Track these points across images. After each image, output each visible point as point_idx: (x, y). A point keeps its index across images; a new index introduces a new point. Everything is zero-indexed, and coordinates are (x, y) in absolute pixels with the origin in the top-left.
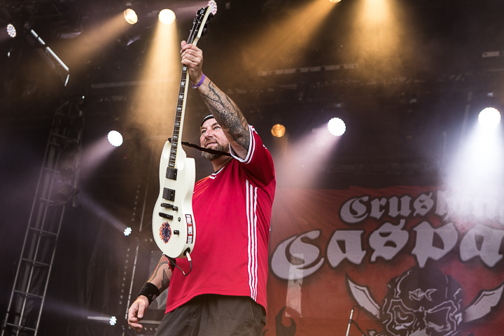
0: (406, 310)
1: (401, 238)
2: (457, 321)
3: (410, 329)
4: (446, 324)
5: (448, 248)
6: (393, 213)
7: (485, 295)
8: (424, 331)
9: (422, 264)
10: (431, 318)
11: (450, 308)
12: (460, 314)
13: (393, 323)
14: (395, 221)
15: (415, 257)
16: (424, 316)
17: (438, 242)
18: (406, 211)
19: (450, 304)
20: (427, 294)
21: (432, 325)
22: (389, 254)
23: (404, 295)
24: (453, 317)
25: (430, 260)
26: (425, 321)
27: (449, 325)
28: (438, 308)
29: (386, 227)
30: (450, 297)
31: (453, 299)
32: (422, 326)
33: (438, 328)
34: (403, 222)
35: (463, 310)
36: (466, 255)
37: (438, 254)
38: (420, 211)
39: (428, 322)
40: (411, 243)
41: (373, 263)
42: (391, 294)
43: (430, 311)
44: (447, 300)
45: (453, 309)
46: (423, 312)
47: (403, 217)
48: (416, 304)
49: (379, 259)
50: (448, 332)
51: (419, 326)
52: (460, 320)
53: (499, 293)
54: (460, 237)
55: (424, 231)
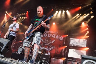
1: (46, 35)
5: (51, 36)
6: (46, 32)
9: (48, 37)
10: (48, 43)
13: (45, 43)
14: (46, 33)
17: (50, 35)
18: (47, 32)
22: (45, 36)
23: (46, 40)
29: (45, 34)
35: (51, 42)
36: (52, 37)
37: (50, 37)
38: (49, 32)
40: (47, 35)
42: (45, 40)
48: (47, 41)
53: (54, 41)
54: (52, 35)
55: (49, 34)
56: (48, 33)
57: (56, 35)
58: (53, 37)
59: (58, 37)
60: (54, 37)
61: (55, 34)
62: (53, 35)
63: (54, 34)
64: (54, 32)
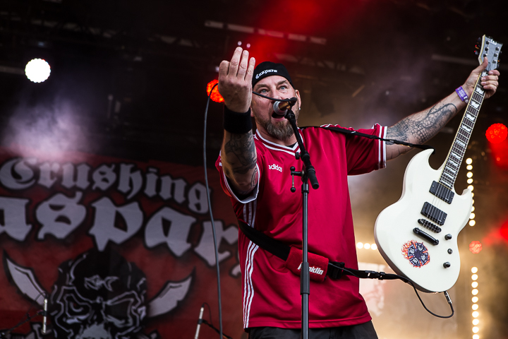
0: (81, 301)
1: (76, 212)
2: (140, 315)
3: (85, 324)
4: (126, 319)
5: (132, 230)
6: (68, 182)
7: (171, 287)
8: (102, 326)
9: (101, 246)
10: (109, 310)
11: (132, 300)
12: (144, 308)
13: (64, 315)
14: (70, 193)
15: (93, 238)
16: (101, 308)
17: (120, 223)
18: (83, 183)
19: (133, 296)
20: (107, 283)
21: (111, 319)
22: (61, 231)
23: (79, 282)
24: (136, 311)
25: (110, 243)
26: (103, 314)
27: (131, 320)
28: (119, 300)
29: (59, 199)
30: (133, 287)
31: (136, 290)
32: (100, 320)
33: (118, 323)
34: (79, 195)
35: (147, 303)
36: (151, 241)
37: (120, 237)
39: (106, 316)
40: (89, 221)
41: (41, 241)
43: (109, 303)
44: (129, 290)
45: (136, 302)
46: (101, 304)
47: (80, 189)
48: (92, 294)
49: (49, 236)
50: (129, 327)
51: (96, 320)
52: (143, 314)
53: (185, 286)
54: (146, 220)
55: (105, 209)
56: (100, 194)
57: (192, 220)
58: (164, 246)
59: (224, 245)
60: (178, 245)
61: (183, 208)
62: (166, 225)
63: (167, 213)
64: (166, 181)
